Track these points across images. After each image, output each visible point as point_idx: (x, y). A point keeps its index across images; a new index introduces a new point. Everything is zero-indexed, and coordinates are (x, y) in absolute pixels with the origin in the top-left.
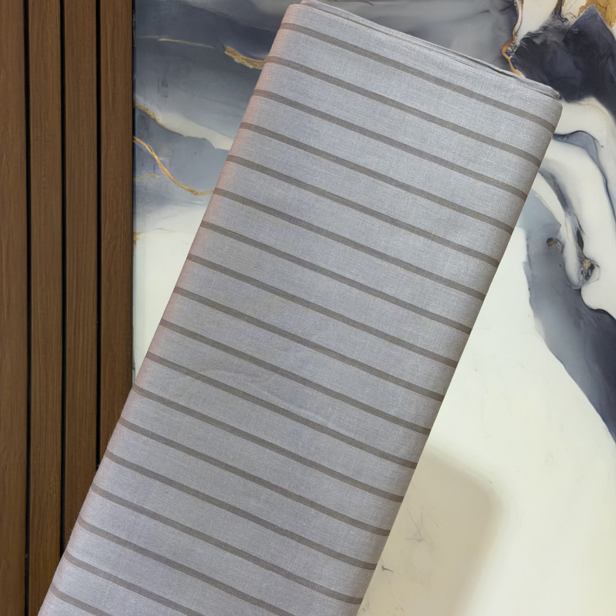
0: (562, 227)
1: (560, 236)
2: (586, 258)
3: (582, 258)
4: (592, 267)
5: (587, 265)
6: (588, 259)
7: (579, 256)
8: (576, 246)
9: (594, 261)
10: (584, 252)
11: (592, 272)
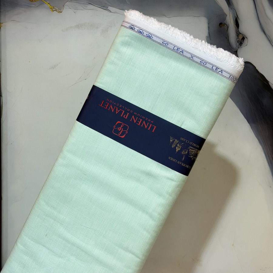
0: (227, 16)
1: (226, 22)
2: (240, 34)
3: (238, 33)
4: (243, 39)
5: (241, 37)
6: (241, 34)
7: (236, 32)
8: (235, 27)
9: (244, 35)
10: (239, 30)
11: (243, 41)
